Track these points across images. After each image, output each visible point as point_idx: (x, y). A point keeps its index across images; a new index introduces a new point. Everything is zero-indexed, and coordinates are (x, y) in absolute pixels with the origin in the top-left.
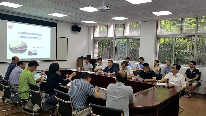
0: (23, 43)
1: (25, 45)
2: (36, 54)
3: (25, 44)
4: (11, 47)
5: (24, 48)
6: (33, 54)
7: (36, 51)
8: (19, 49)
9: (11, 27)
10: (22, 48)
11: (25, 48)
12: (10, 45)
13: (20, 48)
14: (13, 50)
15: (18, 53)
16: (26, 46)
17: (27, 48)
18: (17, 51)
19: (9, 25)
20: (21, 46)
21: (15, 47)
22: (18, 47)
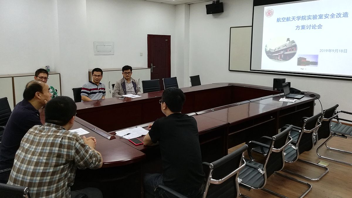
0: (288, 42)
1: (293, 44)
2: (315, 63)
3: (293, 42)
4: (268, 49)
5: (290, 51)
6: (308, 63)
7: (316, 57)
8: (282, 52)
10: (286, 50)
11: (293, 50)
12: (266, 46)
13: (282, 50)
14: (271, 55)
15: (278, 60)
16: (295, 46)
17: (296, 50)
18: (277, 56)
19: (267, 11)
20: (285, 47)
22: (279, 49)
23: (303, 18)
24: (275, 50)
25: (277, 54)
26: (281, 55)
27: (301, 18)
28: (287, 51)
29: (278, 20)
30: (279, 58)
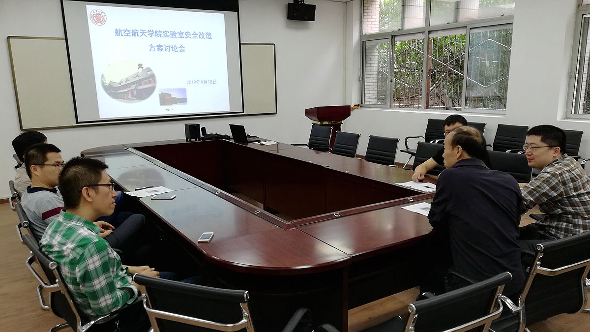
0: (141, 69)
1: (149, 73)
2: (184, 100)
3: (149, 70)
4: (107, 82)
5: (146, 83)
6: (175, 101)
7: (184, 91)
8: (133, 87)
9: (100, 19)
10: (139, 82)
11: (150, 82)
12: (103, 77)
13: (133, 83)
14: (113, 91)
15: (128, 99)
16: (153, 76)
17: (155, 82)
18: (127, 93)
19: (92, 13)
20: (137, 79)
21: (118, 81)
22: (128, 82)
23: (158, 34)
24: (120, 84)
25: (126, 90)
26: (132, 91)
27: (154, 34)
28: (141, 85)
29: (118, 32)
30: (129, 96)
